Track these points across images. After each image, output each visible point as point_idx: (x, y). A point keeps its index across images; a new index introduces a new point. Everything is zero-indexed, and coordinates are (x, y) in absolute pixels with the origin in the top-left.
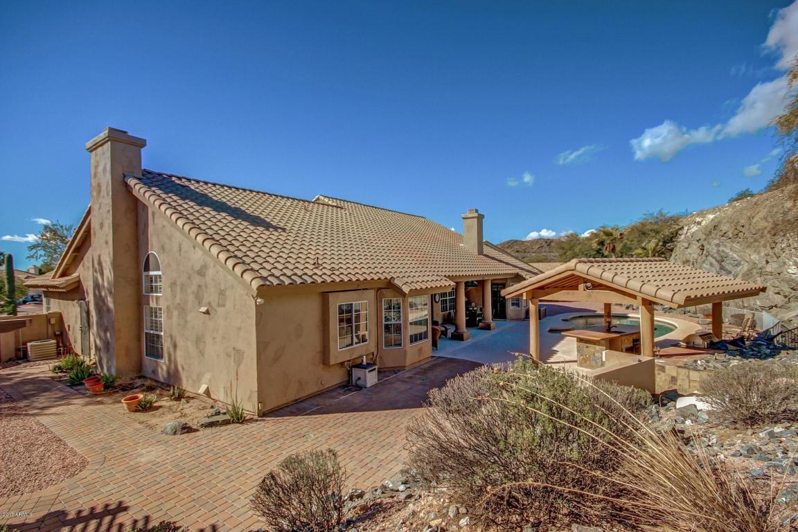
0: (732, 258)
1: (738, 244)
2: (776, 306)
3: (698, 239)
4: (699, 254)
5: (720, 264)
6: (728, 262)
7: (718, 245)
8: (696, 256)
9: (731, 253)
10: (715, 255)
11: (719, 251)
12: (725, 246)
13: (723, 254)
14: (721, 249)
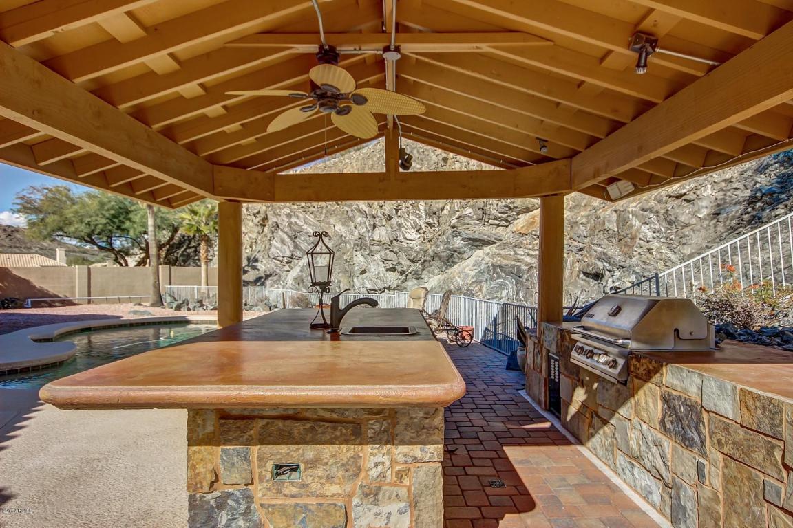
0: (307, 233)
1: (312, 216)
2: (389, 288)
3: (255, 211)
4: (258, 232)
5: (294, 242)
6: (302, 238)
7: (289, 216)
8: (254, 236)
9: (305, 227)
10: (286, 230)
11: (291, 223)
12: (298, 217)
13: (295, 228)
14: (293, 220)
